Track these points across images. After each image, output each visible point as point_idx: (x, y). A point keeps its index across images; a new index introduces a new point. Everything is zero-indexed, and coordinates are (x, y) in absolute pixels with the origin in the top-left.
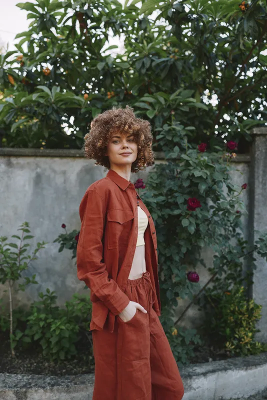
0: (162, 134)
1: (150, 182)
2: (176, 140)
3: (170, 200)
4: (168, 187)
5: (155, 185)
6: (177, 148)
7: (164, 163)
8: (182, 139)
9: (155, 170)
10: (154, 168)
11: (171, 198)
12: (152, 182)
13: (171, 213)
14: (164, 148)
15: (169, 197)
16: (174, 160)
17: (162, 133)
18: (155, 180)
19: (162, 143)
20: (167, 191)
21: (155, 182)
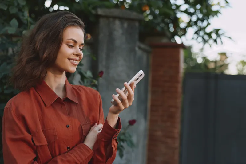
2: (13, 11)
6: (14, 22)
8: (20, 10)
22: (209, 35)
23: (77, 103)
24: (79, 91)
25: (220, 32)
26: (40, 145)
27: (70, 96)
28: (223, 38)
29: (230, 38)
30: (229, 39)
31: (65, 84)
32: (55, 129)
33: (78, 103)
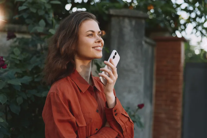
0: (25, 6)
1: (12, 58)
2: (41, 13)
3: (36, 80)
4: (33, 65)
5: (18, 62)
6: (42, 22)
7: (27, 36)
8: (47, 13)
9: (17, 43)
10: (15, 42)
11: (37, 77)
12: (14, 58)
13: (38, 95)
14: (27, 21)
15: (35, 76)
16: (39, 34)
17: (24, 4)
18: (18, 56)
19: (25, 16)
20: (32, 69)
21: (18, 58)
26: (82, 126)
32: (90, 113)
33: (101, 91)
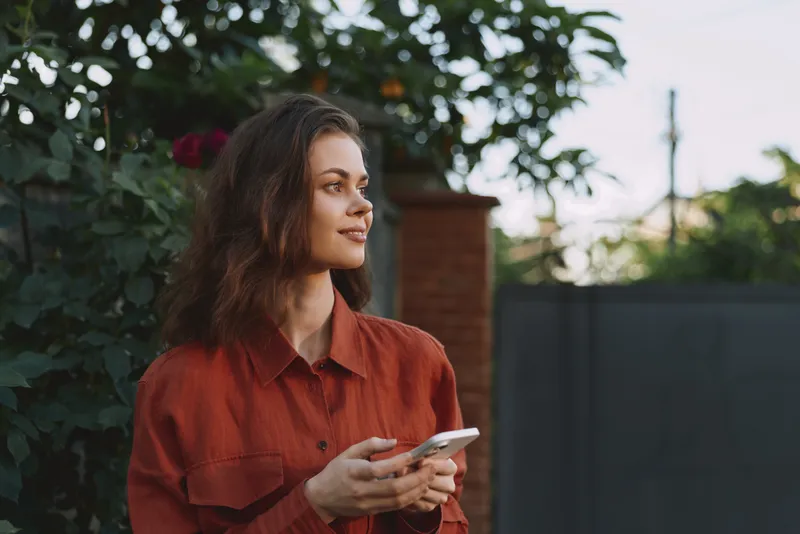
22: (551, 164)
23: (363, 379)
24: (376, 342)
25: (584, 159)
27: (342, 354)
28: (590, 176)
29: (614, 178)
30: (612, 181)
31: (333, 315)
32: (278, 455)
33: (365, 376)
